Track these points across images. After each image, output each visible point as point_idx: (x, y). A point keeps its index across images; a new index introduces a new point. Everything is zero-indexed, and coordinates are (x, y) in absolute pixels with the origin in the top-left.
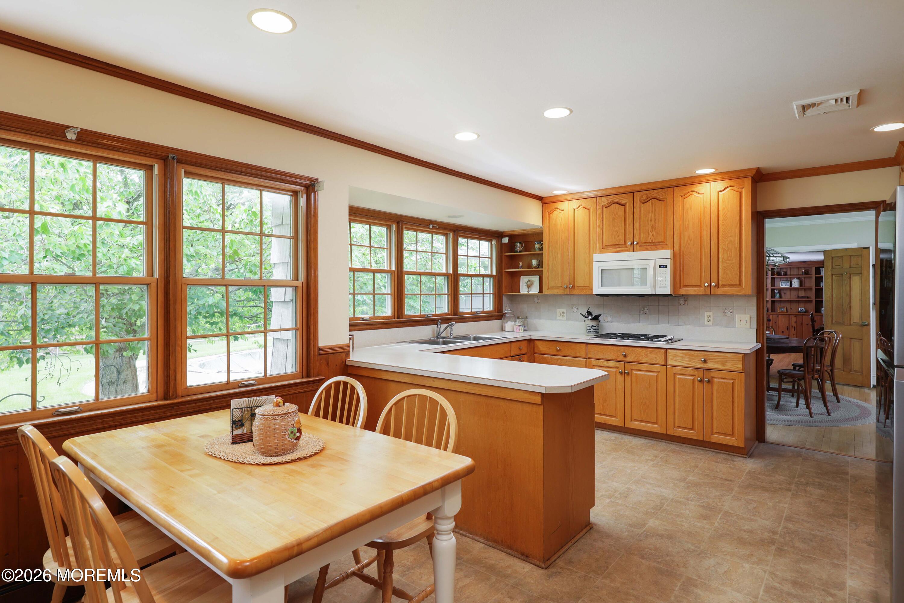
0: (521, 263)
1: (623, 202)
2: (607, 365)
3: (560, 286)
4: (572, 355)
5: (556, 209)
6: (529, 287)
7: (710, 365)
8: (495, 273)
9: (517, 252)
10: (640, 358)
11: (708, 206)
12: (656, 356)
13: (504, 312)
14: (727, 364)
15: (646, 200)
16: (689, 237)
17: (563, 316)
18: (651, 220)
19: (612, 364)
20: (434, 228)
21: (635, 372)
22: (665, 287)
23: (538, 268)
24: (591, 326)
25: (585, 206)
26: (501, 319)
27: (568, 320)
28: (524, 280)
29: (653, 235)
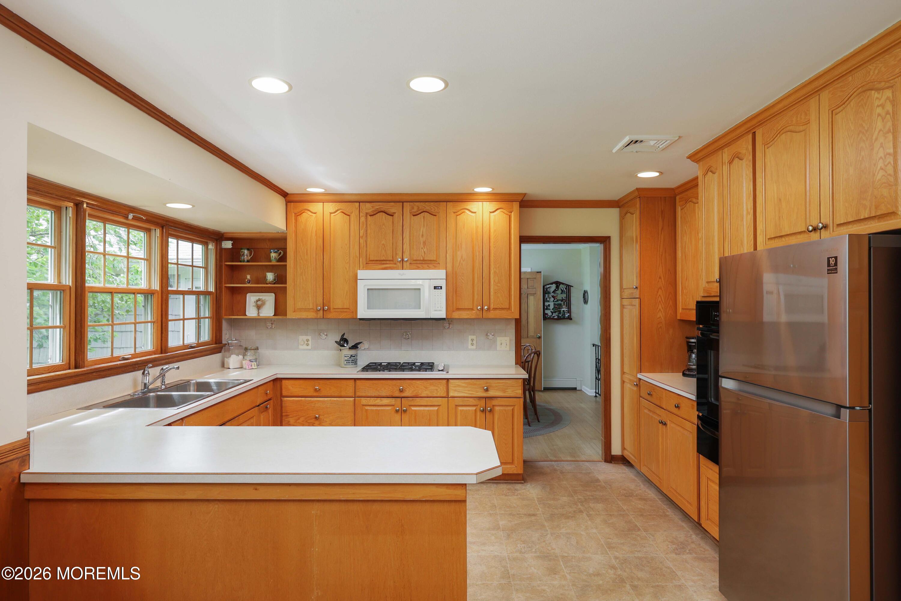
0: (249, 277)
1: (392, 211)
2: (381, 403)
3: (311, 307)
4: (336, 395)
5: (306, 211)
6: (259, 307)
7: (491, 393)
8: (212, 289)
9: (244, 261)
10: (420, 392)
11: (480, 226)
12: (437, 388)
13: (224, 342)
14: (507, 390)
15: (417, 213)
16: (462, 257)
17: (308, 345)
18: (422, 235)
19: (386, 402)
20: (134, 218)
21: (413, 408)
22: (440, 310)
23: (274, 284)
24: (350, 356)
25: (344, 211)
26: (220, 352)
27: (314, 348)
28: (251, 299)
29: (424, 252)
